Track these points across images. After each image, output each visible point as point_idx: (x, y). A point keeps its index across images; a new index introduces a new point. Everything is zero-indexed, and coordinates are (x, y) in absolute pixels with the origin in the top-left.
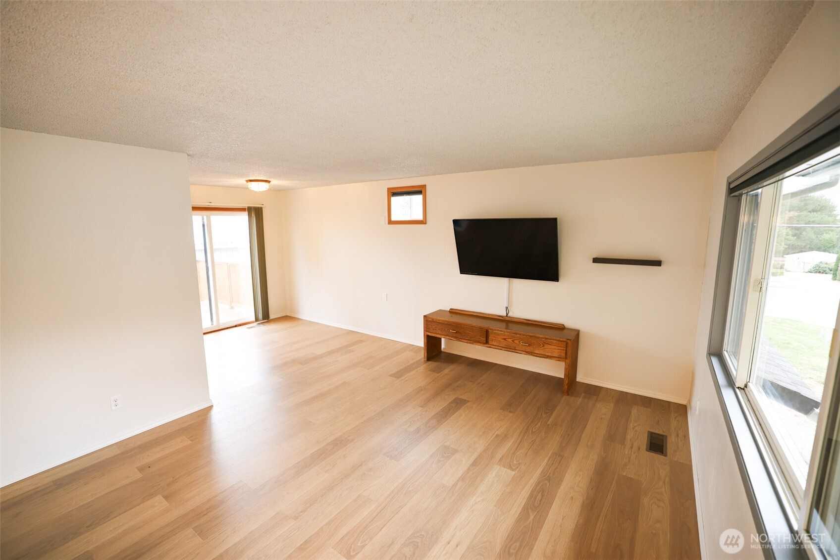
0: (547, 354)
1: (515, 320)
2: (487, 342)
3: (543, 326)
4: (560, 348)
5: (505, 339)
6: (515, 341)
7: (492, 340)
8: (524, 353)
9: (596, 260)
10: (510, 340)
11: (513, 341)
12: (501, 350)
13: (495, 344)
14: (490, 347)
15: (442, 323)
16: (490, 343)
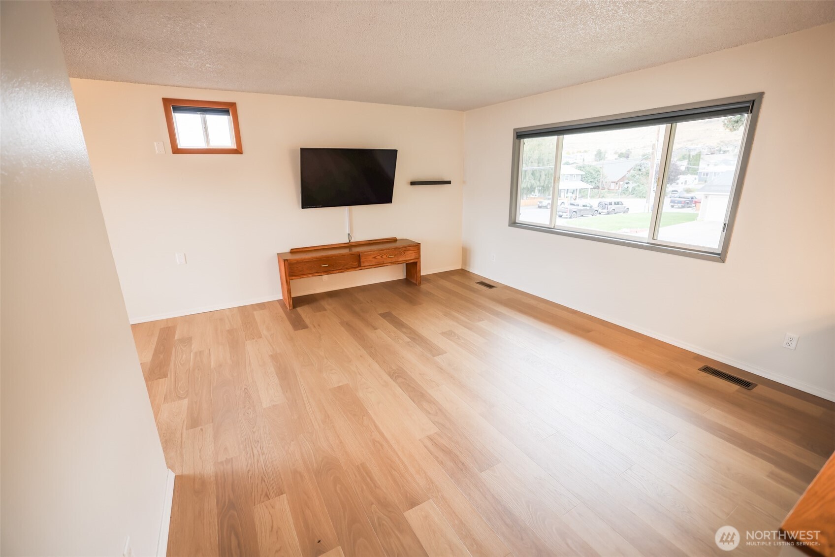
0: (407, 259)
1: (361, 243)
2: (359, 266)
3: (382, 242)
4: (415, 251)
5: (375, 258)
6: (383, 257)
7: (364, 262)
8: (390, 264)
9: (413, 183)
10: (379, 257)
11: (381, 257)
12: (371, 268)
13: (366, 265)
14: (361, 269)
15: (311, 261)
16: (362, 265)
